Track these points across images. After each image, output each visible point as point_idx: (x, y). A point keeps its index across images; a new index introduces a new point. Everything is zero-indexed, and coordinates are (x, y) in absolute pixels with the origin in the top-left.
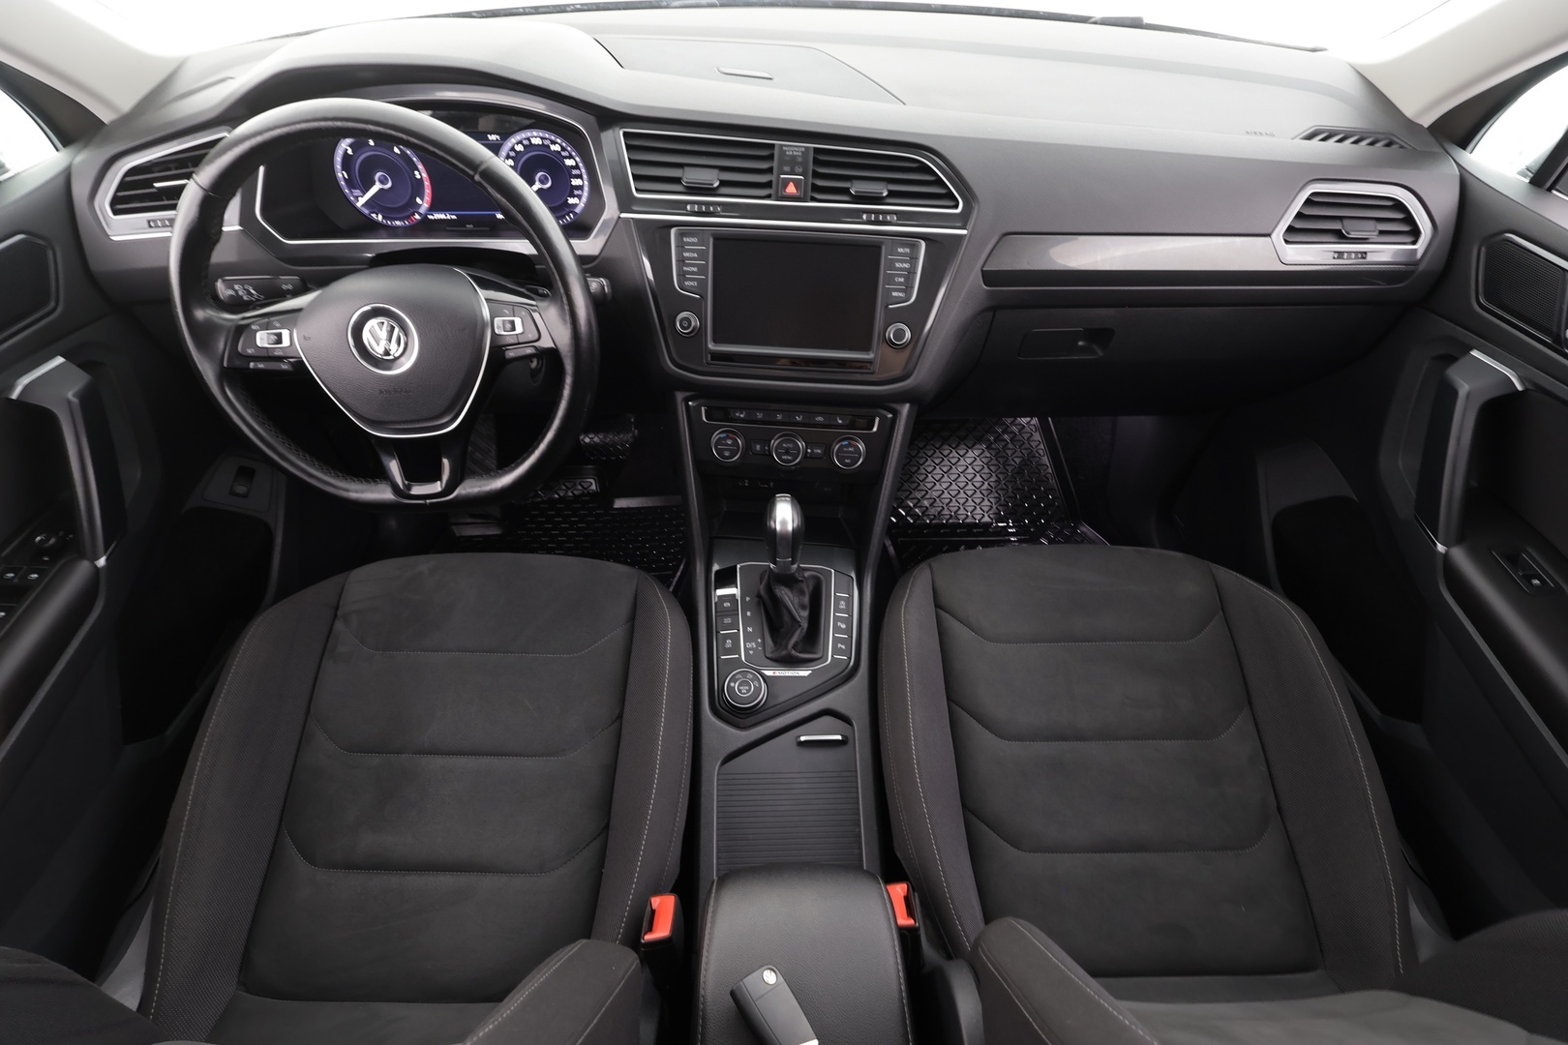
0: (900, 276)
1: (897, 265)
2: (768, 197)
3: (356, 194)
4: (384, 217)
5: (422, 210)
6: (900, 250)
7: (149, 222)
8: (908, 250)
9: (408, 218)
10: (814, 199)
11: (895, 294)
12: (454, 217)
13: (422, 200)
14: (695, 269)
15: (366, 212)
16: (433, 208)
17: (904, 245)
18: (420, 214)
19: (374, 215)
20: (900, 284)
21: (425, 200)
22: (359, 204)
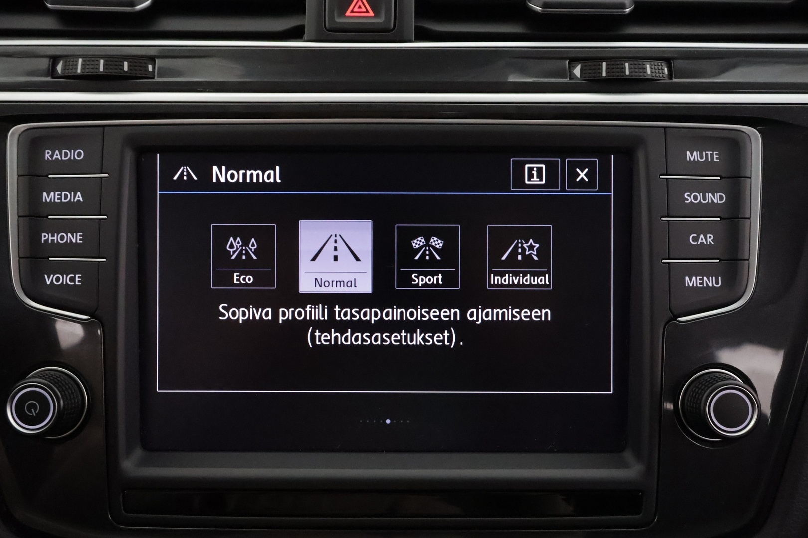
0: (703, 229)
1: (689, 198)
2: (297, 34)
6: (693, 156)
8: (714, 156)
10: (422, 35)
11: (692, 282)
14: (76, 238)
17: (702, 141)
20: (703, 251)
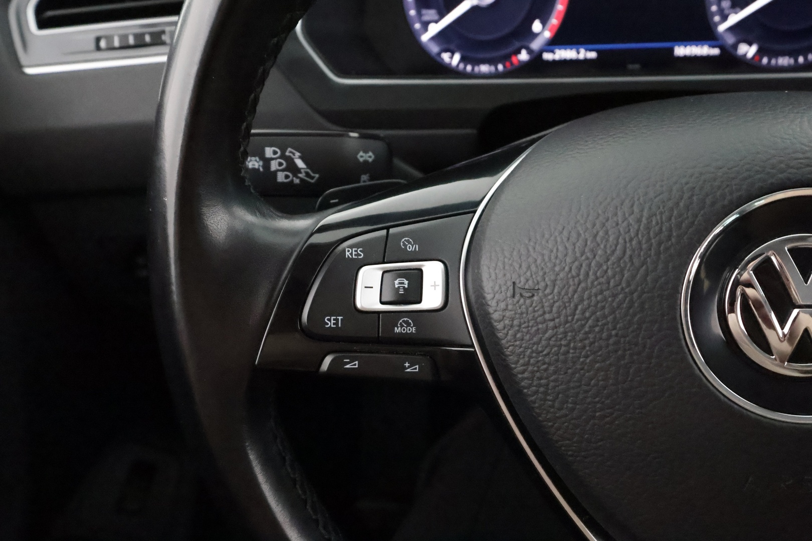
3: (426, 18)
4: (463, 59)
5: (536, 45)
7: (98, 40)
9: (505, 59)
12: (592, 55)
13: (544, 23)
15: (434, 49)
16: (558, 40)
18: (530, 51)
19: (446, 57)
21: (548, 25)
22: (425, 38)
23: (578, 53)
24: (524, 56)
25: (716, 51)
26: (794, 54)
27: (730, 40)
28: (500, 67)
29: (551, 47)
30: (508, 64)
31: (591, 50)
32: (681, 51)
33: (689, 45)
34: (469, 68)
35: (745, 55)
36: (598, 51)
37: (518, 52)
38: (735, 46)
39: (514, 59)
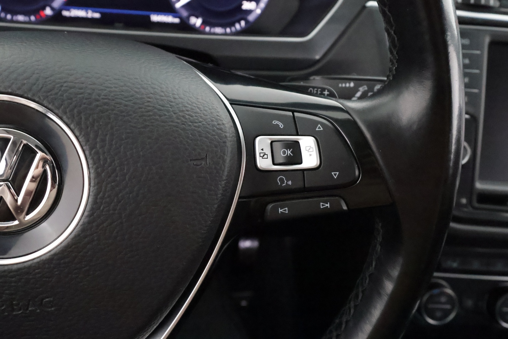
5: (56, 4)
12: (97, 15)
18: (52, 9)
23: (87, 13)
24: (48, 11)
25: (177, 20)
26: (224, 26)
27: (185, 14)
28: (33, 18)
29: (68, 7)
30: (38, 16)
31: (96, 12)
32: (156, 18)
33: (160, 14)
34: (9, 17)
35: (195, 25)
36: (101, 13)
37: (44, 8)
38: (188, 18)
39: (42, 13)
